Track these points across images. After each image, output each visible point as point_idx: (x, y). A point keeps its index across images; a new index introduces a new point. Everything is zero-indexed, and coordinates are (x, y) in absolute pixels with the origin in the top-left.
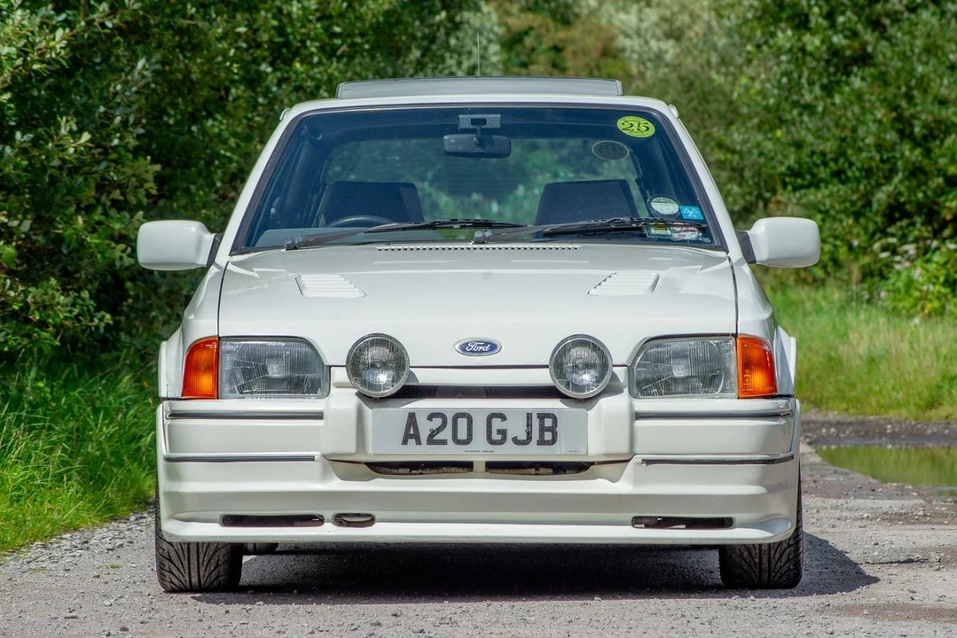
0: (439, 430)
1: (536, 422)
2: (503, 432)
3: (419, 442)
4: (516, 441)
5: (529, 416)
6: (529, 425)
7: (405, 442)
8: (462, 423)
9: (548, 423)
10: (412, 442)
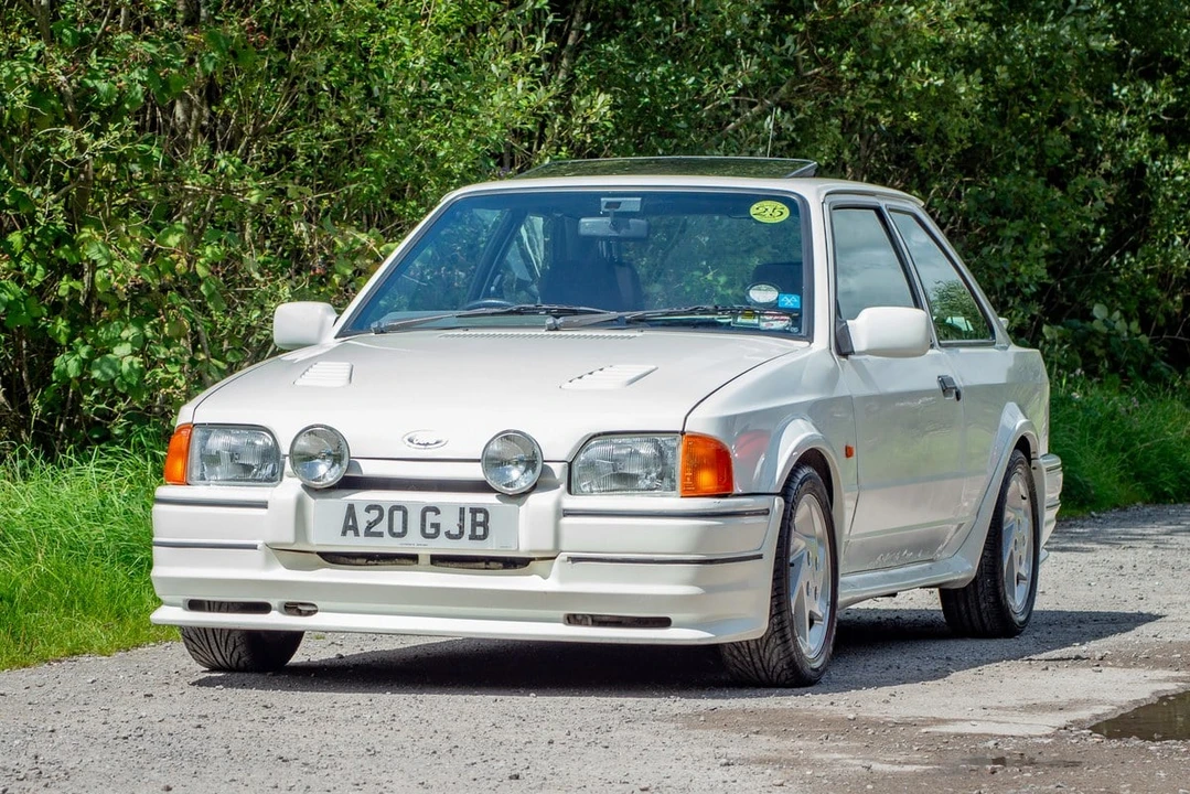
0: (376, 522)
1: (468, 516)
2: (436, 526)
3: (357, 534)
4: (448, 535)
5: (462, 510)
6: (462, 519)
7: (344, 533)
8: (398, 515)
9: (480, 517)
10: (350, 533)
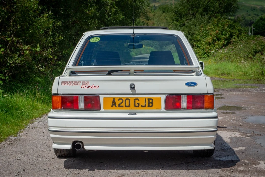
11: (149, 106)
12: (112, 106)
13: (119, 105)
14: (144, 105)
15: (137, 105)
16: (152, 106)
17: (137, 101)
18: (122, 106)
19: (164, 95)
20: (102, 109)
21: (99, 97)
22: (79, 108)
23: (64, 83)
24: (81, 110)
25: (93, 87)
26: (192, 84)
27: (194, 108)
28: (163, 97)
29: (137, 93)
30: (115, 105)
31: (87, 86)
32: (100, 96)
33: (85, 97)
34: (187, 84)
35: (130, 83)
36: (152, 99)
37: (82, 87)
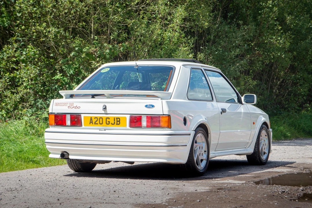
11: (117, 124)
12: (90, 124)
13: (95, 122)
14: (113, 123)
15: (108, 123)
16: (119, 124)
17: (108, 120)
18: (97, 124)
19: (129, 115)
20: (83, 126)
21: (80, 116)
22: (67, 124)
23: (57, 104)
24: (68, 126)
25: (76, 107)
26: (150, 106)
27: (152, 126)
28: (128, 117)
29: (108, 113)
30: (92, 122)
31: (72, 107)
32: (82, 115)
33: (71, 115)
34: (146, 106)
35: (103, 104)
36: (119, 118)
37: (69, 107)
